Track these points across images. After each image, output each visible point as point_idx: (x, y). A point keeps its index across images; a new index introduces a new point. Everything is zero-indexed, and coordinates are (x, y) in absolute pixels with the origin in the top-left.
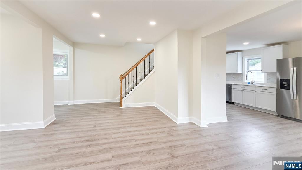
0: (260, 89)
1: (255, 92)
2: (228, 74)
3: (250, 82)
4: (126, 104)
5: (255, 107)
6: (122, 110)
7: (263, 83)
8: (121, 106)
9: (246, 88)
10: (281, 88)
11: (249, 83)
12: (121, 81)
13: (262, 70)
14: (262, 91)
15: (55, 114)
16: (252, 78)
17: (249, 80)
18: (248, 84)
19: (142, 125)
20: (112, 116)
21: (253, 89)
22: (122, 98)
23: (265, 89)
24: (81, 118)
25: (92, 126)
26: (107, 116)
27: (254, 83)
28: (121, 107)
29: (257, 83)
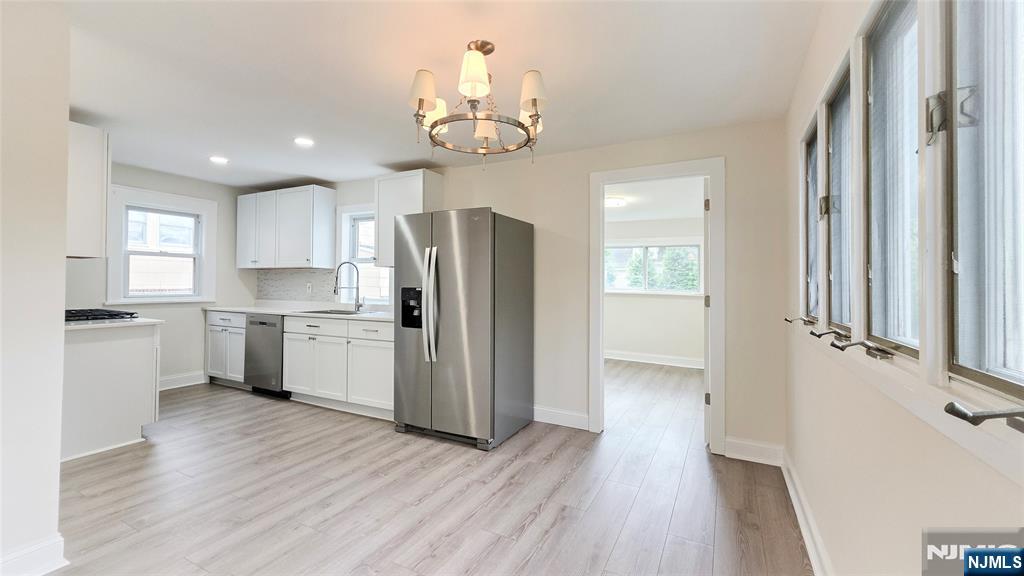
1: (349, 343)
10: (403, 324)
14: (364, 336)
16: (358, 289)
23: (371, 327)
29: (373, 306)
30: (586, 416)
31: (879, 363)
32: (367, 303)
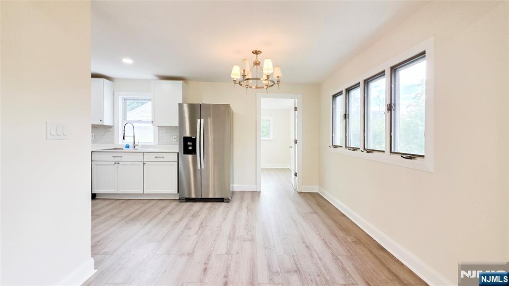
0: (151, 157)
1: (144, 164)
2: (94, 127)
3: (131, 145)
5: (143, 194)
7: (153, 144)
9: (125, 157)
10: (185, 153)
11: (128, 147)
13: (152, 122)
14: (156, 159)
16: (134, 137)
17: (129, 141)
18: (128, 150)
21: (139, 157)
23: (158, 155)
27: (137, 145)
29: (143, 145)
30: (255, 186)
31: (370, 154)
32: (140, 144)
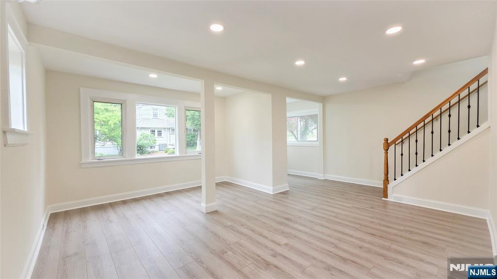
4: (394, 195)
6: (387, 204)
8: (386, 196)
12: (387, 150)
15: (289, 184)
19: (382, 237)
20: (350, 205)
22: (386, 181)
24: (310, 196)
25: (308, 208)
26: (345, 204)
28: (386, 199)
